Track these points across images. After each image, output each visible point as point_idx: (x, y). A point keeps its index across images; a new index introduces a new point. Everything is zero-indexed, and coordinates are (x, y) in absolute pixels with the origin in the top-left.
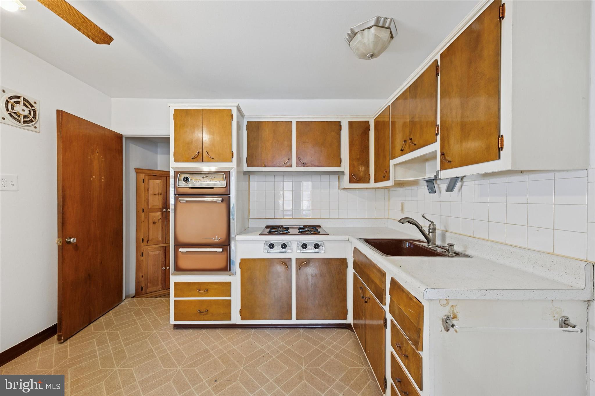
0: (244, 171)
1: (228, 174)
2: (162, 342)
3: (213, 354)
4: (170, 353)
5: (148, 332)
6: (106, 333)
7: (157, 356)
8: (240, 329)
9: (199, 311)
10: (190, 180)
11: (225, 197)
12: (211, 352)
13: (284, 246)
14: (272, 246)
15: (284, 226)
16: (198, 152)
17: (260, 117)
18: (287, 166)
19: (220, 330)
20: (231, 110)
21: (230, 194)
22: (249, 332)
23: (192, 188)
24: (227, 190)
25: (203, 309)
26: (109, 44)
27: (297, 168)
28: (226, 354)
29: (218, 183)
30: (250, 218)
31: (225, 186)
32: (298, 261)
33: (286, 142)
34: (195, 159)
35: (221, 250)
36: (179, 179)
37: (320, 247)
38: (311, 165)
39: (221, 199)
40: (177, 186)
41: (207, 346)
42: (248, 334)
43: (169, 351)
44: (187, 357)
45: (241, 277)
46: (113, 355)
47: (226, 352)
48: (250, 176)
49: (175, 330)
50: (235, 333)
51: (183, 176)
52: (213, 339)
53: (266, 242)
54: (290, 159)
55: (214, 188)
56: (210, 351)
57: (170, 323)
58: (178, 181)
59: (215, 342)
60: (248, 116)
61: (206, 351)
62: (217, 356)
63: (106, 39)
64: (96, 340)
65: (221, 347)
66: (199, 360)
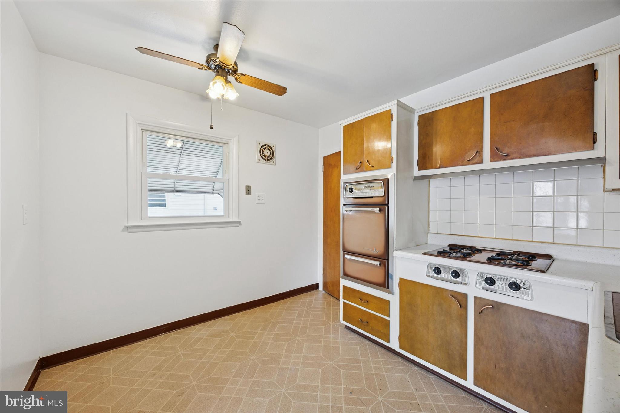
0: (415, 176)
1: (386, 182)
2: (331, 334)
3: (362, 367)
4: (332, 346)
5: (327, 322)
6: (305, 310)
7: (323, 343)
8: (401, 358)
9: (361, 320)
10: (354, 190)
11: (382, 207)
12: (362, 365)
13: (456, 274)
14: (438, 271)
15: (476, 248)
16: (361, 162)
17: (434, 105)
18: (474, 162)
19: (381, 348)
20: (391, 109)
21: (388, 204)
22: (409, 367)
23: (355, 198)
24: (385, 200)
25: (365, 319)
26: (286, 93)
27: (491, 163)
28: (373, 374)
29: (378, 192)
30: (430, 232)
31: (382, 195)
32: (478, 301)
33: (473, 130)
34: (359, 169)
35: (378, 263)
36: (345, 190)
37: (522, 289)
38: (519, 156)
39: (378, 209)
40: (344, 197)
41: (362, 357)
42: (406, 368)
43: (332, 344)
44: (341, 357)
45: (400, 299)
46: (300, 327)
47: (374, 373)
48: (430, 181)
49: (345, 330)
50: (393, 359)
51: (349, 187)
52: (369, 354)
53: (430, 265)
54: (480, 152)
55: (374, 198)
56: (361, 363)
57: (340, 321)
58: (345, 192)
59: (370, 358)
60: (419, 109)
61: (358, 361)
62: (365, 372)
63: (281, 91)
64: (299, 312)
65: (372, 366)
66: (348, 366)
